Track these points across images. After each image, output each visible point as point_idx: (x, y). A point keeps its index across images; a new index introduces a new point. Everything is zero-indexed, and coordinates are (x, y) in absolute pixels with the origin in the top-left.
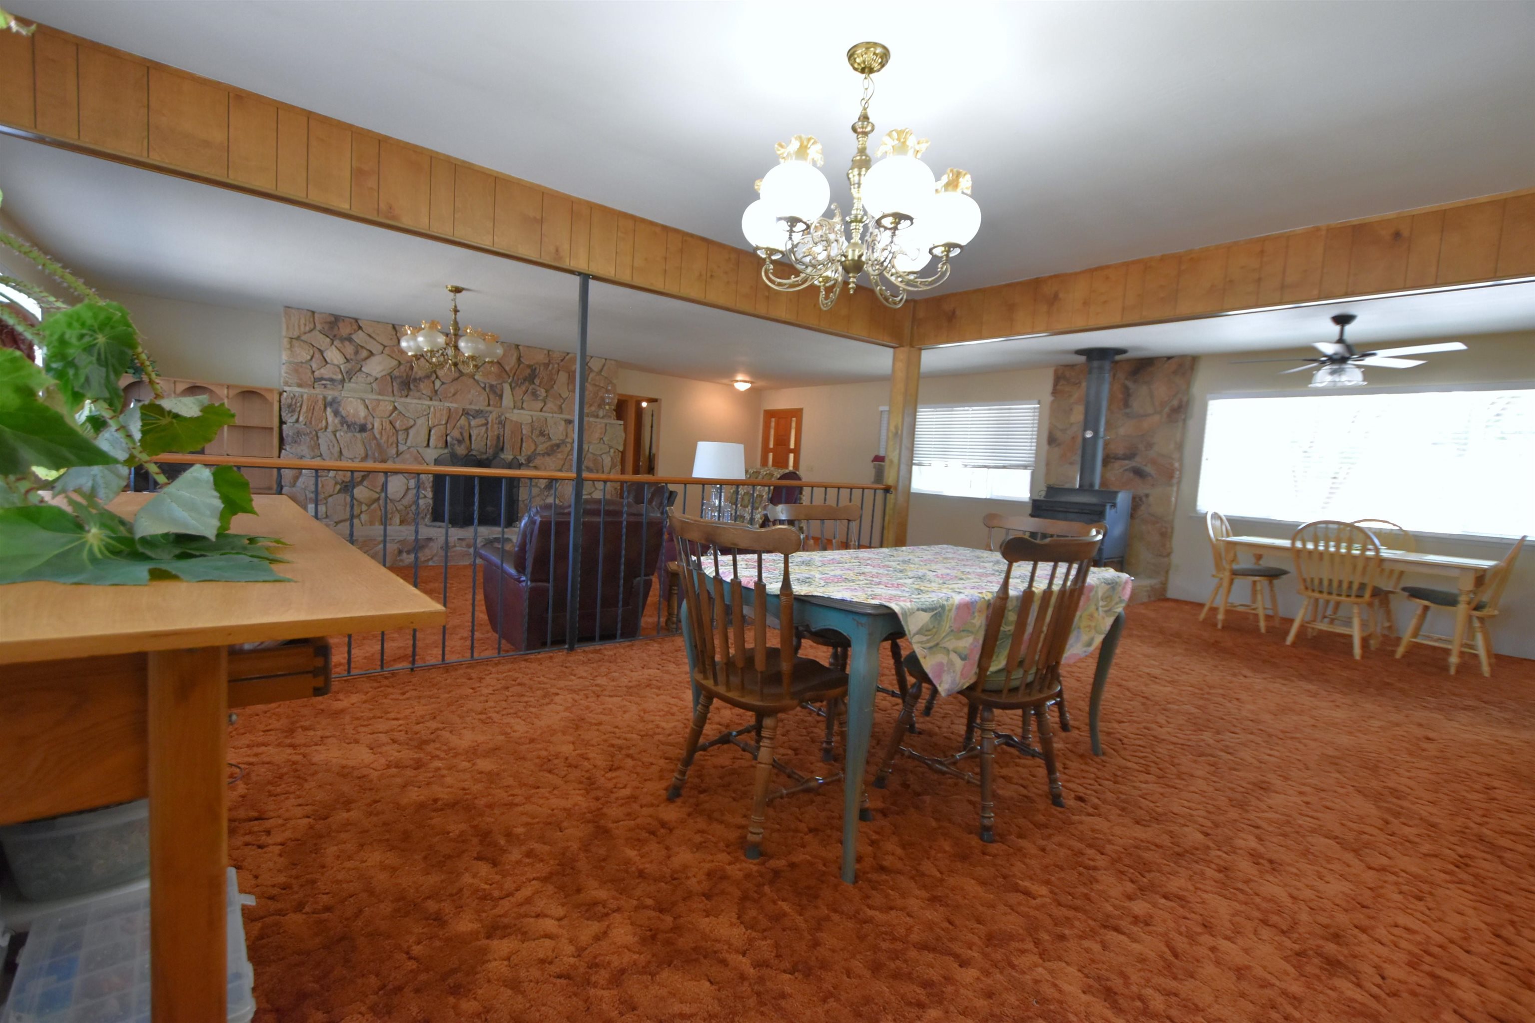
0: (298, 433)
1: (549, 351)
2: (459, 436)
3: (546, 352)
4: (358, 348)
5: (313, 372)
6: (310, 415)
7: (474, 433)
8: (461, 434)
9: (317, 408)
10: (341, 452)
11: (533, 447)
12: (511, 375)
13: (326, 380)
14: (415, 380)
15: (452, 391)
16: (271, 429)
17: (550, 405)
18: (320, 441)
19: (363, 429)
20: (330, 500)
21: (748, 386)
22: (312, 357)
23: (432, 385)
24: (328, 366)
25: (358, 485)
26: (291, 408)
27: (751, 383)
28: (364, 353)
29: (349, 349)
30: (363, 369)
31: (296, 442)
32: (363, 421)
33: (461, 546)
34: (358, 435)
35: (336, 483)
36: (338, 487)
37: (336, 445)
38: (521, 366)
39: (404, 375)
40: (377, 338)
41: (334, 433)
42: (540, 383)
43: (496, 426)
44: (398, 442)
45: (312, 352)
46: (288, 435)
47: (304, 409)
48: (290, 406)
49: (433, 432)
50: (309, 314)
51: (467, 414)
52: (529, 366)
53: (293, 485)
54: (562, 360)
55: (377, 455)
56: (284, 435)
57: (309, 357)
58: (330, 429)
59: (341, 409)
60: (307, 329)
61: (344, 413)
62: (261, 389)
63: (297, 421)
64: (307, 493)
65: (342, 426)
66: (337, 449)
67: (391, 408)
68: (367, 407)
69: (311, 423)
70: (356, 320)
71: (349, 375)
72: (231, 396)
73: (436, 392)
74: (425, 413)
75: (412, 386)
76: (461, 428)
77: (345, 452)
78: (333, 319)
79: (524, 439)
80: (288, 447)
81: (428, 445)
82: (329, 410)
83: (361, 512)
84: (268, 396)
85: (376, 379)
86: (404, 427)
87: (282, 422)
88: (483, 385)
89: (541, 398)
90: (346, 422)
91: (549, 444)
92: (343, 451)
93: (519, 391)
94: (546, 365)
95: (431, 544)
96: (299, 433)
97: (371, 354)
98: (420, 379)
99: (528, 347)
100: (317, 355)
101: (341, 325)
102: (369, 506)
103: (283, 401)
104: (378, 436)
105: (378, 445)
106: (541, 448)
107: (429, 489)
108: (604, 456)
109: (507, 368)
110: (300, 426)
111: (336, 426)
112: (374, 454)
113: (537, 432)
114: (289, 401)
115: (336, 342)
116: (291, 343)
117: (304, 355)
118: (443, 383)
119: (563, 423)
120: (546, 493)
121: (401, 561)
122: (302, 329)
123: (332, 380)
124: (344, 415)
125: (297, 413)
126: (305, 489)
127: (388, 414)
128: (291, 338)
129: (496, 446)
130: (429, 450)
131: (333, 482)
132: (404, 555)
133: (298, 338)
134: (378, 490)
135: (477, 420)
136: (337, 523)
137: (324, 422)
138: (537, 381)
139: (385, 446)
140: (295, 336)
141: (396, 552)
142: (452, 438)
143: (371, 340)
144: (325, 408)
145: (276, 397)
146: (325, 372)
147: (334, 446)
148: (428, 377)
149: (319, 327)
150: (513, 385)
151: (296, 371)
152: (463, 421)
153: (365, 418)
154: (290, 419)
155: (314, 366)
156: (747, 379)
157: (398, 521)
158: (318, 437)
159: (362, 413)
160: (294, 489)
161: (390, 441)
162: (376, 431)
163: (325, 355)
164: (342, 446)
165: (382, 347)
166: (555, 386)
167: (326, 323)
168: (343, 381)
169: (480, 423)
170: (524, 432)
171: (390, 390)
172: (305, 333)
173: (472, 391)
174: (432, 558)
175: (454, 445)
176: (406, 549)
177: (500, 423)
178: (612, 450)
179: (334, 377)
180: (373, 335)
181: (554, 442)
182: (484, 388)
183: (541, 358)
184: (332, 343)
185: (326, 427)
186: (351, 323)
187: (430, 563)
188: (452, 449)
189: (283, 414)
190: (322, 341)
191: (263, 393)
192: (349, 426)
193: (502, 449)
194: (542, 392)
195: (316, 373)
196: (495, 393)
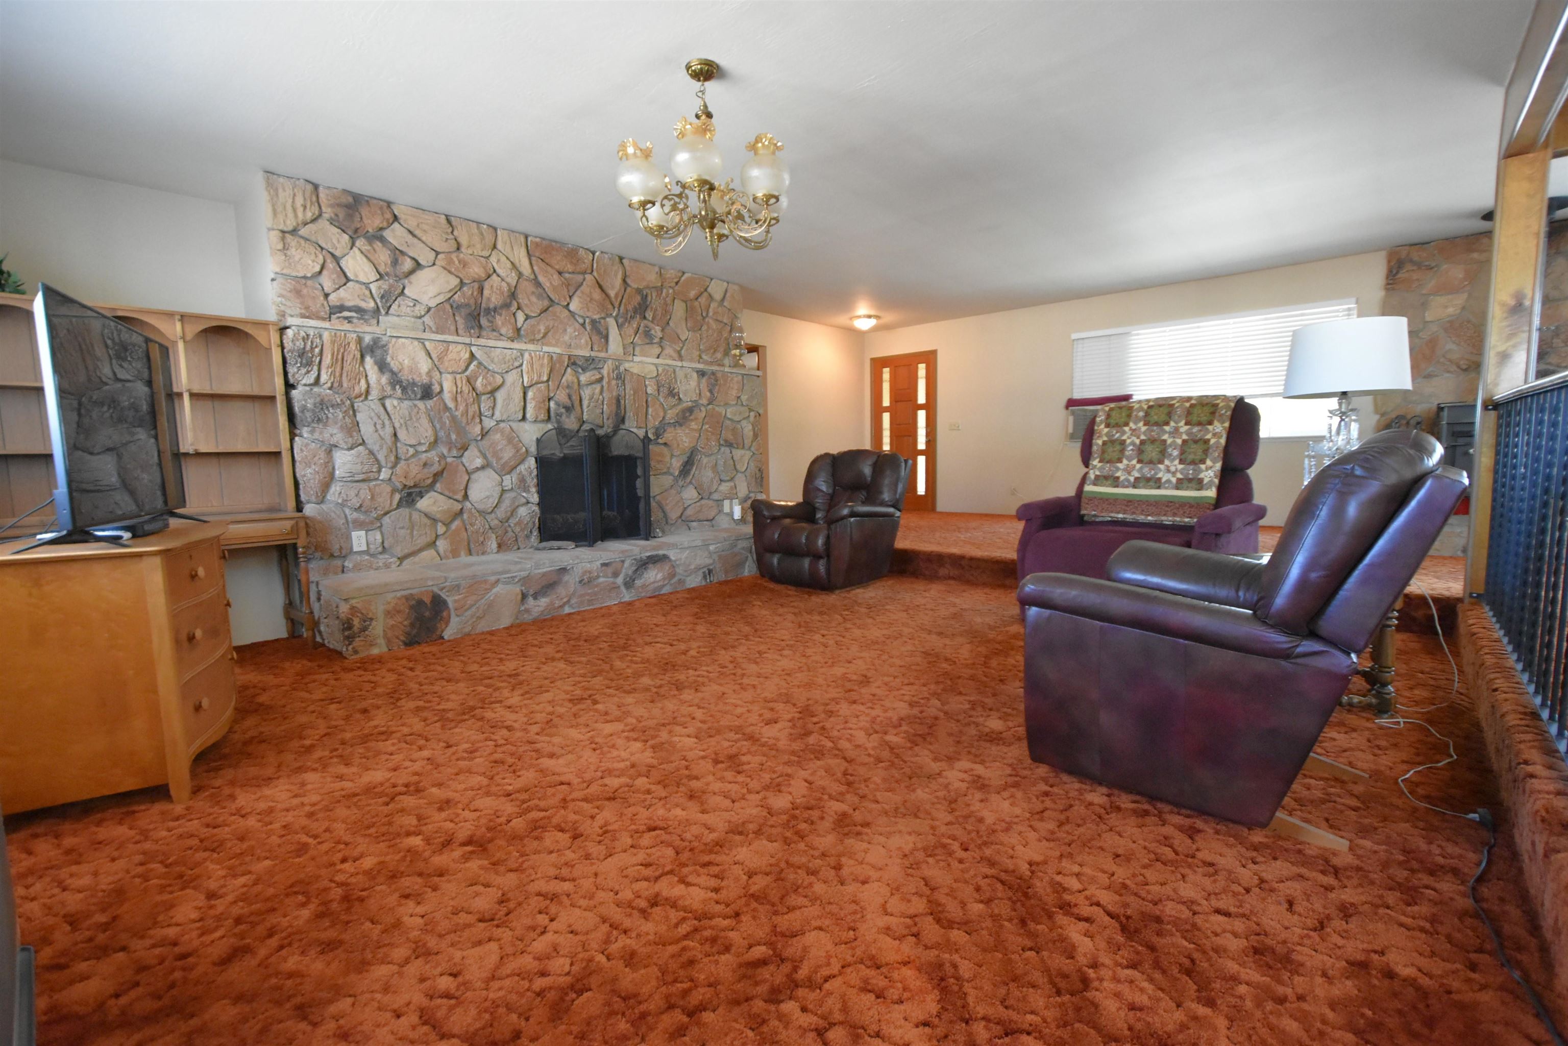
0: (322, 402)
1: (660, 268)
2: (568, 402)
3: (657, 269)
4: (397, 254)
5: (326, 296)
6: (338, 369)
7: (586, 393)
8: (570, 397)
9: (349, 358)
10: (395, 435)
11: (662, 414)
12: (617, 305)
13: (349, 309)
14: (488, 311)
15: (542, 329)
16: (272, 398)
17: (669, 351)
18: (359, 417)
19: (427, 393)
20: (386, 520)
21: (873, 322)
22: (323, 267)
23: (513, 320)
24: (350, 284)
25: (427, 492)
26: (306, 358)
27: (877, 317)
28: (408, 265)
29: (383, 257)
30: (406, 291)
31: (319, 420)
32: (425, 380)
33: (605, 576)
34: (420, 404)
35: (394, 491)
36: (397, 497)
37: (387, 422)
38: (629, 289)
39: (472, 302)
40: (424, 239)
41: (382, 400)
42: (654, 318)
43: (614, 382)
44: (481, 414)
45: (321, 258)
46: (304, 409)
47: (327, 360)
48: (302, 354)
49: (530, 394)
50: (309, 187)
51: (574, 364)
52: (639, 291)
53: (322, 500)
54: (677, 283)
55: (454, 437)
56: (297, 409)
57: (318, 268)
58: (374, 394)
59: (389, 359)
60: (309, 215)
61: (394, 365)
62: (246, 322)
63: (317, 382)
64: (347, 511)
65: (394, 389)
66: (389, 430)
67: (467, 355)
68: (429, 355)
69: (341, 385)
70: (389, 204)
71: (389, 299)
72: (189, 336)
73: (518, 330)
74: (517, 364)
75: (484, 321)
76: (568, 387)
77: (402, 435)
78: (351, 200)
79: (650, 404)
80: (305, 432)
81: (524, 418)
82: (369, 360)
83: (437, 536)
84: (259, 335)
85: (429, 309)
86: (489, 388)
87: (289, 386)
88: (581, 321)
89: (656, 340)
90: (400, 382)
91: (680, 407)
92: (399, 435)
93: (629, 330)
94: (659, 290)
95: (566, 578)
96: (322, 404)
97: (418, 266)
98: (495, 310)
99: (636, 260)
100: (331, 265)
101: (364, 211)
102: (447, 525)
103: (288, 345)
104: (451, 405)
105: (453, 419)
106: (671, 415)
107: (534, 490)
108: (744, 423)
109: (612, 294)
110: (323, 391)
111: (383, 390)
112: (449, 436)
113: (664, 390)
114: (299, 343)
115: (360, 243)
116: (283, 239)
117: (309, 263)
118: (527, 317)
119: (695, 375)
120: (681, 483)
121: (527, 611)
122: (300, 215)
123: (358, 310)
124: (395, 369)
125: (315, 368)
126: (342, 505)
127: (463, 365)
128: (283, 232)
129: (617, 414)
130: (526, 426)
131: (389, 489)
132: (531, 601)
133: (294, 232)
134: (459, 497)
135: (588, 374)
136: (401, 559)
137: (363, 382)
138: (649, 315)
139: (464, 421)
140: (290, 228)
141: (520, 596)
142: (557, 404)
143: (415, 241)
144: (362, 357)
145: (275, 338)
146: (347, 296)
147: (384, 425)
148: (507, 306)
149: (328, 212)
150: (620, 320)
151: (298, 293)
152: (569, 376)
153: (429, 373)
154: (303, 378)
155: (328, 285)
156: (872, 313)
157: (494, 546)
158: (354, 411)
159: (424, 365)
160: (323, 506)
161: (470, 414)
162: (447, 396)
163: (343, 263)
164: (397, 425)
165: (433, 254)
166: (671, 323)
167: (339, 205)
168: (377, 311)
169: (593, 378)
170: (649, 390)
171: (453, 328)
172: (306, 224)
173: (569, 330)
174: (568, 601)
175: (559, 415)
176: (531, 592)
177: (619, 377)
178: (752, 414)
179: (363, 305)
180: (417, 232)
181: (685, 405)
182: (583, 325)
183: (652, 277)
184: (353, 245)
185: (368, 392)
186: (381, 208)
187: (567, 610)
188: (558, 422)
189: (291, 370)
190: (337, 240)
191: (248, 329)
192: (404, 389)
193: (623, 421)
194: (657, 331)
195: (331, 297)
196: (599, 332)
